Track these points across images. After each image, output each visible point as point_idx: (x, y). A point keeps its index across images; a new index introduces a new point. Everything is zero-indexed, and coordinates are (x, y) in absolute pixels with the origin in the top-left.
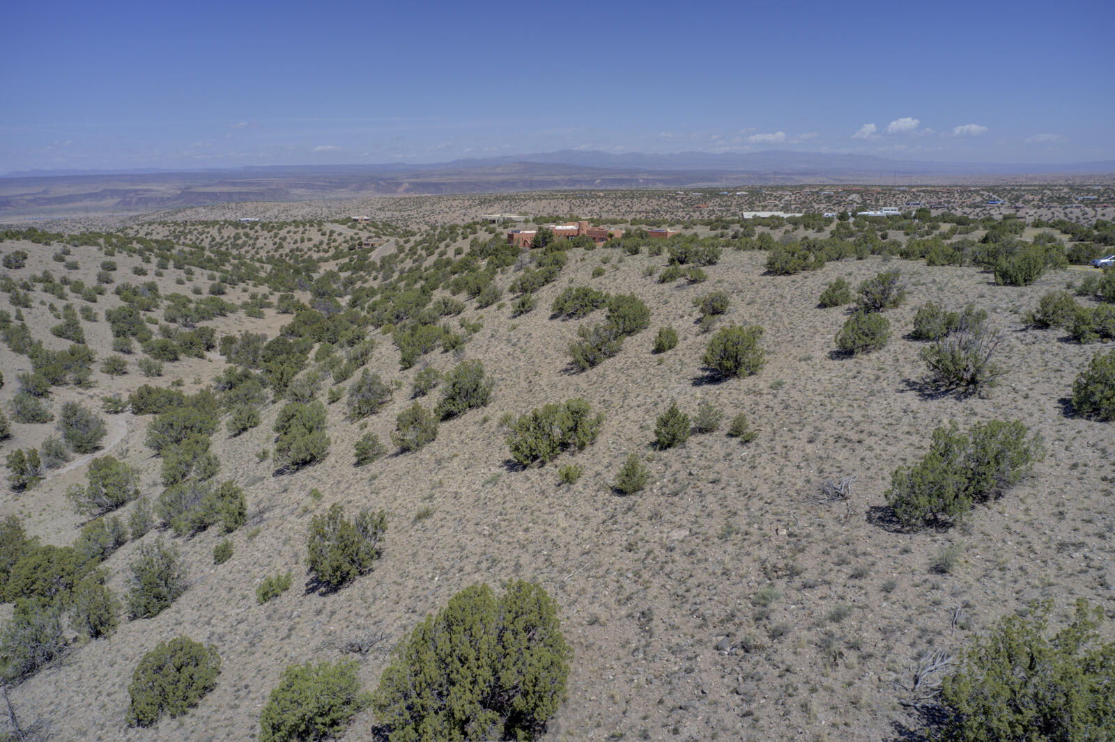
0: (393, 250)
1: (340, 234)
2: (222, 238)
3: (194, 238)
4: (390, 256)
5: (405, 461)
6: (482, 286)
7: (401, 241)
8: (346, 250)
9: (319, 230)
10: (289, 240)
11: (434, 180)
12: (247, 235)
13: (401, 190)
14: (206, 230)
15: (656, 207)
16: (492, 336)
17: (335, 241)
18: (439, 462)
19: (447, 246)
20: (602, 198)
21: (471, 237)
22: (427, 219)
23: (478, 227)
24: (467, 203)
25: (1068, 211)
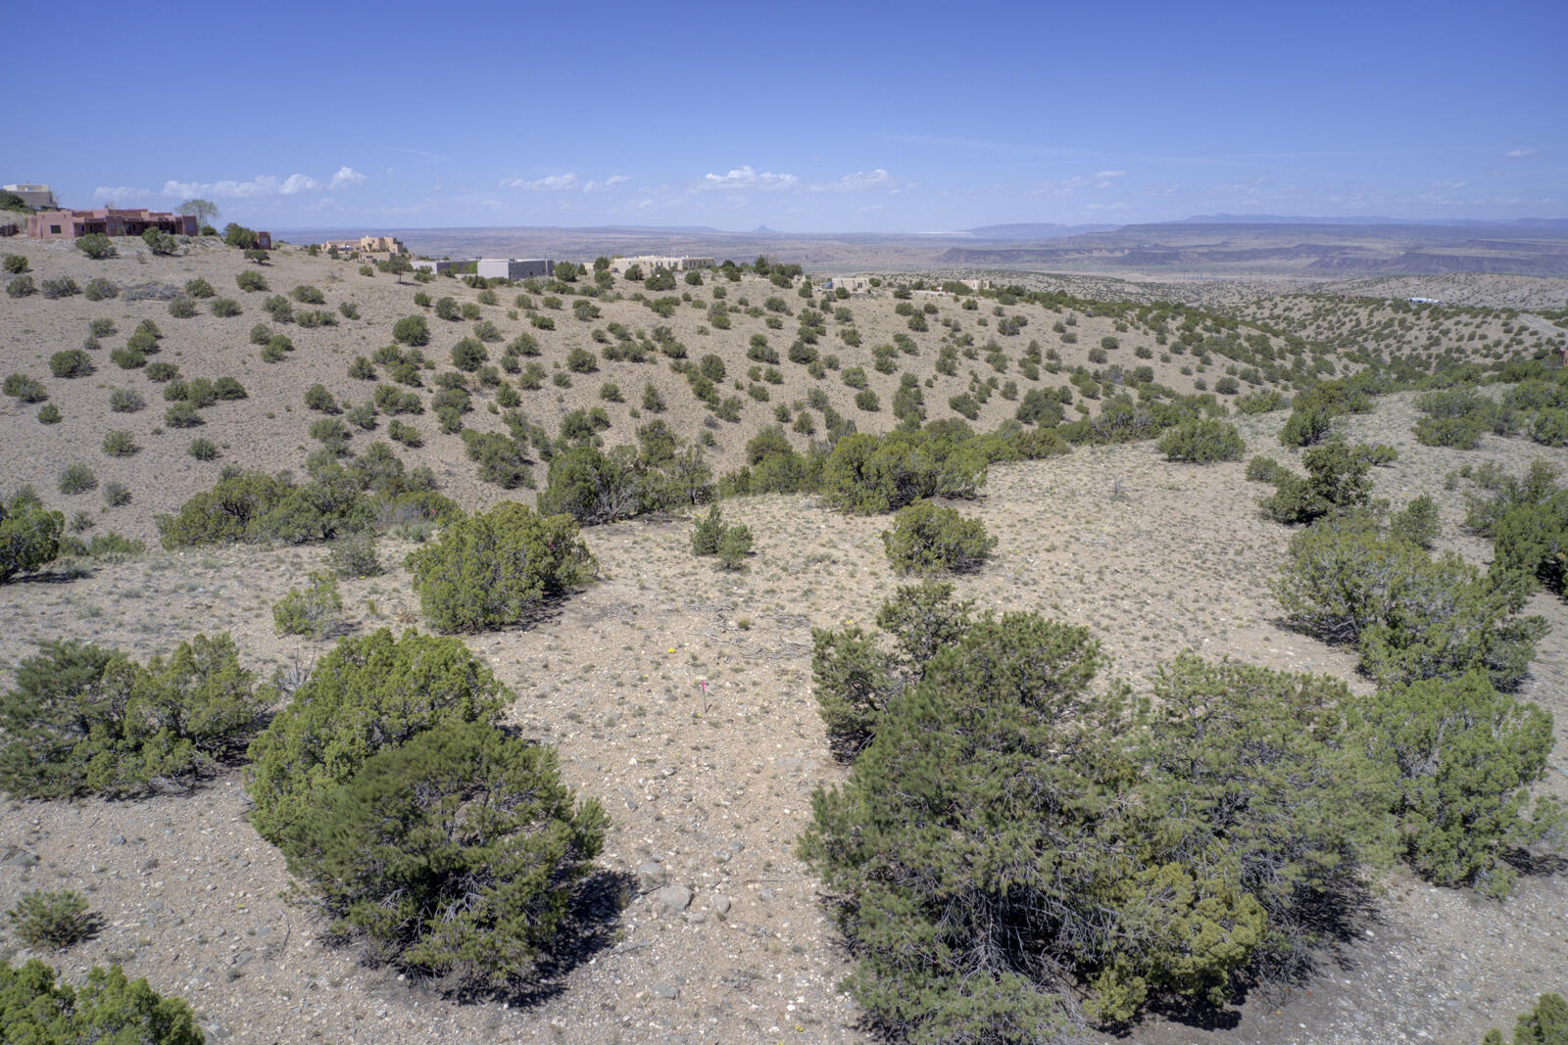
1: (1534, 333)
10: (1452, 335)
14: (1356, 310)
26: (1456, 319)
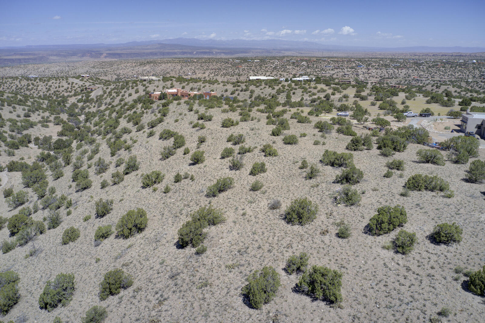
0: (101, 93)
1: (76, 84)
2: (21, 85)
3: (8, 86)
4: (100, 96)
5: (115, 187)
6: (138, 122)
7: (105, 88)
8: (79, 91)
9: (67, 82)
10: (53, 87)
11: (119, 52)
12: (33, 84)
13: (102, 56)
14: (14, 82)
15: (220, 67)
16: (140, 145)
17: (74, 87)
18: (125, 187)
19: (125, 92)
20: (196, 62)
21: (135, 88)
22: (115, 72)
23: (138, 82)
24: (134, 65)
25: (388, 71)
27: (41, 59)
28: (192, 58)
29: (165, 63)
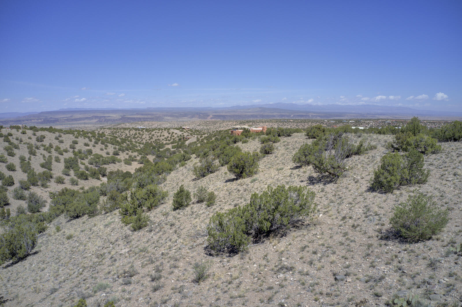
1: (176, 134)
2: (130, 134)
3: (119, 134)
7: (199, 137)
8: (177, 140)
9: (168, 132)
10: (155, 136)
11: (223, 114)
12: (139, 133)
13: (208, 118)
14: (124, 131)
17: (173, 136)
20: (292, 122)
26: (155, 131)
27: (158, 119)
28: (289, 119)
29: (263, 122)
